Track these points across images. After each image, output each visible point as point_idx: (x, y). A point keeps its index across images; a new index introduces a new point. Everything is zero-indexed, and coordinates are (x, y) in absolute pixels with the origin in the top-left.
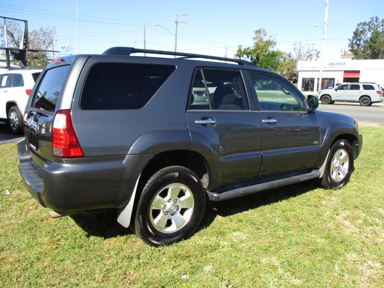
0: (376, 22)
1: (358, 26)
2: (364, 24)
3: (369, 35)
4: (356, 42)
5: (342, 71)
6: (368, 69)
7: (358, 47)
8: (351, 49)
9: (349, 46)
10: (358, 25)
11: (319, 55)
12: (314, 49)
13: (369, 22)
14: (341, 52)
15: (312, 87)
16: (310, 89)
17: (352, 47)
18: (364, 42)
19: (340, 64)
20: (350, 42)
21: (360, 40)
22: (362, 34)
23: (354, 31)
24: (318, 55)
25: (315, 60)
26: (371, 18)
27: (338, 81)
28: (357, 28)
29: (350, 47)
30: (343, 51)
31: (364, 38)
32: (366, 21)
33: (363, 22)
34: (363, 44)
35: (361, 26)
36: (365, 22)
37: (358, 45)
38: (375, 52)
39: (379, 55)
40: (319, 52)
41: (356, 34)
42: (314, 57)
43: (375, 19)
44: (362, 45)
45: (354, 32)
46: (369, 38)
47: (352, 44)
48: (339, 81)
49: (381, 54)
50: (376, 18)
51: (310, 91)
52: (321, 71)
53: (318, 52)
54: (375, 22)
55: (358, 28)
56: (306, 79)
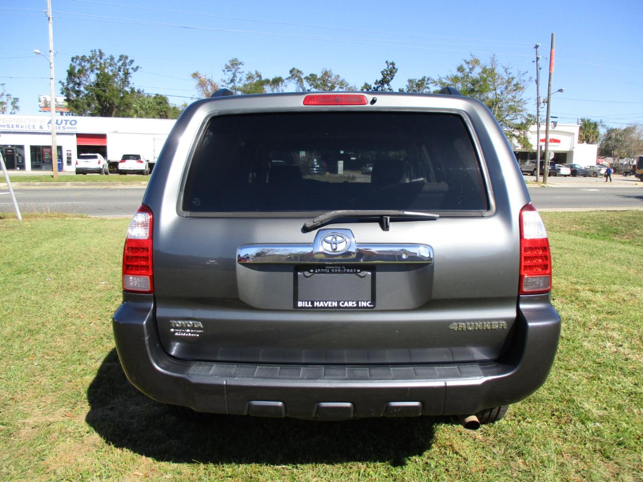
0: (101, 58)
1: (72, 61)
2: (83, 58)
3: (93, 78)
4: (74, 87)
5: (72, 134)
6: (116, 132)
7: (78, 96)
8: (66, 98)
9: (62, 93)
10: (73, 59)
11: (18, 104)
12: (6, 94)
13: (90, 57)
14: (40, 101)
15: (20, 161)
16: (18, 166)
17: (68, 95)
18: (86, 89)
19: (68, 122)
20: (62, 86)
21: (79, 84)
22: (82, 76)
23: (68, 69)
24: (16, 105)
25: (11, 113)
26: (92, 51)
27: (68, 151)
28: (71, 65)
29: (65, 95)
30: (43, 100)
31: (85, 82)
32: (86, 55)
33: (80, 55)
34: (86, 92)
35: (78, 62)
36: (84, 56)
37: (78, 93)
38: (106, 105)
39: (113, 111)
40: (16, 100)
41: (71, 74)
42: (9, 108)
43: (98, 53)
44: (83, 92)
45: (68, 71)
46: (93, 83)
47: (67, 89)
48: (70, 151)
49: (116, 110)
50: (100, 51)
51: (18, 168)
52: (54, 133)
53: (14, 99)
54: (99, 59)
55: (74, 64)
56: (6, 148)
